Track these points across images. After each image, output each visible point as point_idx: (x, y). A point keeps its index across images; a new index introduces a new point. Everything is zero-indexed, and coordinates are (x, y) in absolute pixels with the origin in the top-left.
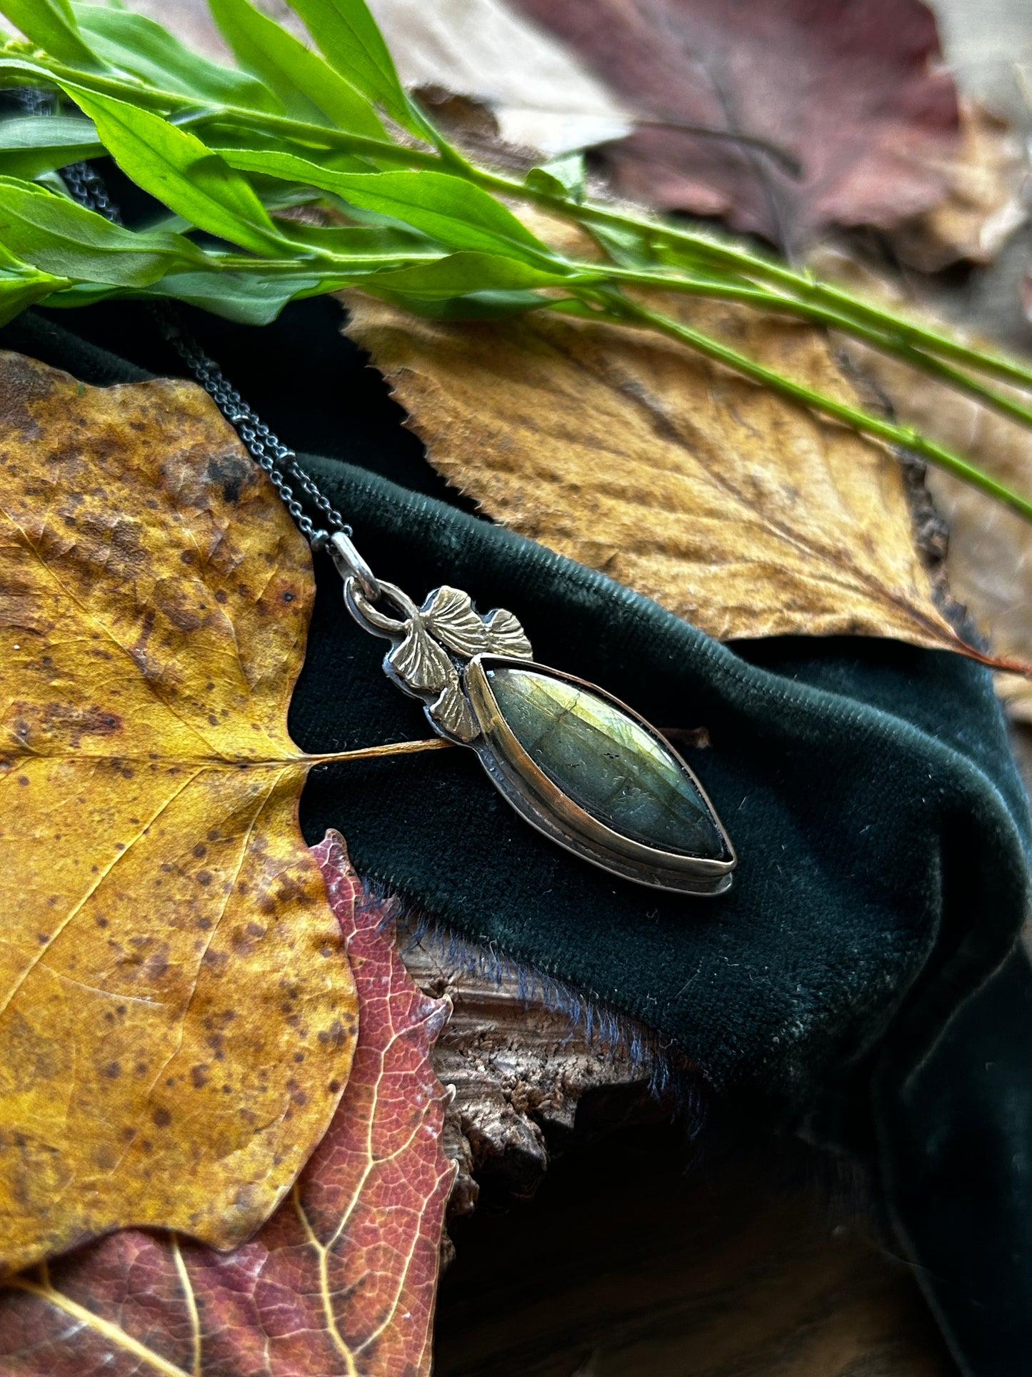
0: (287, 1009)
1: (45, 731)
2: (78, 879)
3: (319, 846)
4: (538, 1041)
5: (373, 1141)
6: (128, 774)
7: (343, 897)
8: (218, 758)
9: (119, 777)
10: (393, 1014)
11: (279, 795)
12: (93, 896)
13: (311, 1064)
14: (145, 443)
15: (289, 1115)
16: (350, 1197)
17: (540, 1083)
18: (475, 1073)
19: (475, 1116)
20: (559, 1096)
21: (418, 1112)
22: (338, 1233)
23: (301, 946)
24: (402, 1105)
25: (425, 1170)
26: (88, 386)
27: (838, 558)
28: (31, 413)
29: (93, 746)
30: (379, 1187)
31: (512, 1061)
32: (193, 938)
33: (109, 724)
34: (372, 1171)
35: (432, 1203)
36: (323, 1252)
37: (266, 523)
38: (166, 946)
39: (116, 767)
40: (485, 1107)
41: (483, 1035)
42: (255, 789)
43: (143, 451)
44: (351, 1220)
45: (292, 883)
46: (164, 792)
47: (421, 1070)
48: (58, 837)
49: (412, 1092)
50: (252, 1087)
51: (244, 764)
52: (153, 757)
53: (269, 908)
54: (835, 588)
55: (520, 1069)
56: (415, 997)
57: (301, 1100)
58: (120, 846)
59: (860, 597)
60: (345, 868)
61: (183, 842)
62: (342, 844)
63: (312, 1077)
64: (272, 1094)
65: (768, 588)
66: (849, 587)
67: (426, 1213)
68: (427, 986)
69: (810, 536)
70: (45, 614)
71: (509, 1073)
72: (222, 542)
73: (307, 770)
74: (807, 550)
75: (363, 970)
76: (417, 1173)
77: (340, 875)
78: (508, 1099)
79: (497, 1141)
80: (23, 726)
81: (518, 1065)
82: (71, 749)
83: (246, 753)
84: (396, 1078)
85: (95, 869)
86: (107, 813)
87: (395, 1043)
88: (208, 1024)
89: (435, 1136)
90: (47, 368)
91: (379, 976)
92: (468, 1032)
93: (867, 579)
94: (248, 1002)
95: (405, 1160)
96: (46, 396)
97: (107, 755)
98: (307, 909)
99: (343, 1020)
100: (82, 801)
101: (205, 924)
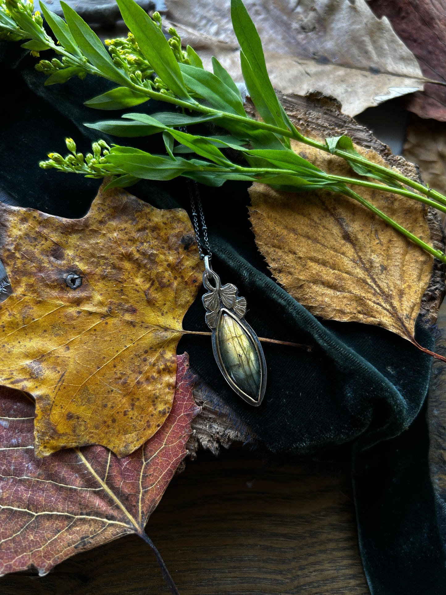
0: (154, 401)
1: (116, 310)
2: (112, 353)
3: (181, 355)
4: (225, 424)
5: (167, 440)
6: (134, 326)
7: (182, 372)
8: (159, 326)
9: (132, 326)
10: (185, 408)
11: (173, 340)
12: (114, 359)
13: (155, 418)
14: (166, 229)
15: (145, 429)
16: (155, 453)
17: (222, 436)
18: (204, 427)
19: (201, 438)
20: (227, 440)
21: (182, 436)
22: (149, 461)
23: (163, 385)
24: (178, 433)
25: (178, 451)
26: (155, 208)
27: (388, 297)
28: (136, 216)
29: (128, 317)
30: (164, 452)
31: (216, 427)
32: (136, 376)
33: (133, 311)
34: (163, 448)
35: (176, 460)
36: (144, 463)
37: (195, 257)
38: (128, 377)
39: (132, 324)
40: (205, 437)
41: (210, 418)
42: (166, 337)
43: (165, 231)
44: (153, 459)
45: (168, 366)
46: (142, 333)
47: (187, 425)
48: (111, 341)
49: (182, 430)
50: (138, 419)
51: (166, 329)
52: (143, 322)
53: (159, 372)
54: (380, 308)
55: (217, 430)
56: (193, 404)
57: (149, 426)
58: (126, 346)
59: (388, 313)
60: (186, 363)
61: (142, 348)
62: (188, 357)
63: (154, 421)
64: (142, 423)
65: (354, 304)
66: (385, 309)
67: (174, 462)
68: (198, 402)
69: (382, 287)
70: (125, 277)
71: (214, 430)
72: (179, 262)
73: (182, 335)
74: (379, 291)
75: (181, 394)
76: (175, 452)
77: (184, 365)
78: (212, 436)
79: (205, 447)
80: (110, 308)
81: (217, 429)
82: (121, 316)
83: (168, 326)
84: (179, 425)
85: (117, 351)
86: (125, 336)
87: (182, 416)
88: (133, 400)
89: (184, 443)
90: (143, 202)
91: (184, 396)
92: (207, 416)
93: (393, 308)
94: (144, 397)
95: (174, 447)
96: (141, 211)
97: (130, 320)
98: (170, 374)
99: (167, 408)
100: (120, 332)
101: (140, 373)
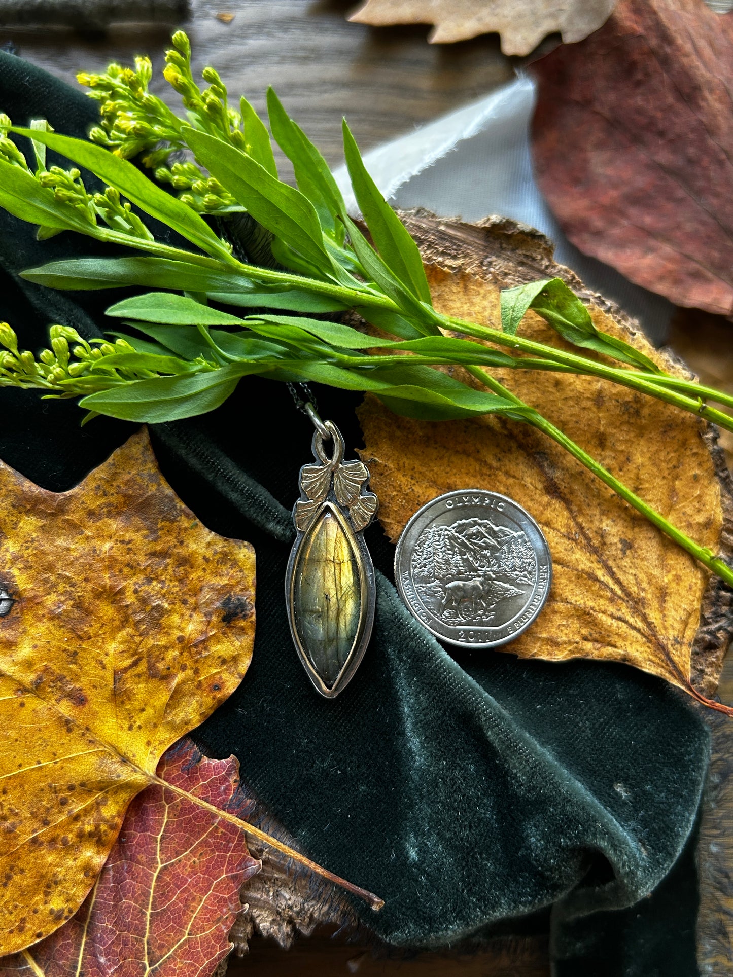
0: (48, 886)
1: (50, 687)
2: (10, 765)
6: (69, 730)
8: (115, 749)
9: (64, 729)
11: (127, 786)
12: (10, 778)
13: (38, 918)
14: (204, 570)
15: (11, 932)
23: (79, 863)
24: (215, 911)
25: (213, 947)
26: (201, 524)
28: (159, 526)
29: (65, 708)
32: (36, 825)
33: (79, 700)
35: (210, 963)
37: (237, 642)
38: (21, 822)
39: (67, 725)
42: (119, 776)
43: (200, 573)
45: (100, 831)
46: (79, 749)
48: (16, 740)
50: (7, 908)
51: (125, 760)
52: (88, 729)
53: (81, 835)
57: (21, 929)
58: (39, 762)
61: (67, 779)
63: (34, 924)
64: (12, 918)
70: (92, 631)
72: (204, 641)
73: (149, 783)
76: (208, 947)
80: (40, 679)
82: (54, 701)
83: (130, 755)
84: (217, 897)
85: (20, 765)
86: (46, 743)
88: (12, 868)
90: (184, 506)
94: (34, 872)
95: (206, 939)
96: (172, 521)
97: (67, 715)
98: (98, 847)
99: (66, 910)
100: (40, 730)
101: (46, 823)
